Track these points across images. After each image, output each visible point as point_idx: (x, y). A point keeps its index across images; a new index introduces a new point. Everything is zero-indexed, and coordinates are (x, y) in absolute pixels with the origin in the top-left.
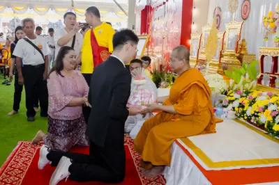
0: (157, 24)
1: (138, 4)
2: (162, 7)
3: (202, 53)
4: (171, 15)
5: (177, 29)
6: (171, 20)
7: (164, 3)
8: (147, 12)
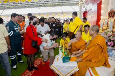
0: (88, 17)
1: (82, 11)
2: (90, 11)
3: (104, 27)
4: (93, 14)
5: (95, 19)
6: (93, 15)
7: (91, 10)
8: (85, 13)
